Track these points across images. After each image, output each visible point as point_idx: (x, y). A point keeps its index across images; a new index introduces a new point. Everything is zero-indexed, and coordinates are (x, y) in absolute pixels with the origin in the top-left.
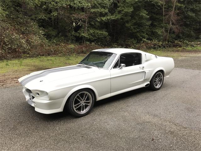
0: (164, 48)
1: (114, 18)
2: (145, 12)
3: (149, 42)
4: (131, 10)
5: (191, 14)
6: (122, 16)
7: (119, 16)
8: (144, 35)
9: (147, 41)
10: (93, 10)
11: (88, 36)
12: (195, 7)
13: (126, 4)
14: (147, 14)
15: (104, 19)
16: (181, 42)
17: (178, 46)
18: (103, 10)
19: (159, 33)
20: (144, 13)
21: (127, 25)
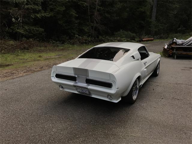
0: (93, 43)
1: (48, 16)
2: (74, 11)
3: (81, 38)
4: (64, 8)
5: (107, 15)
6: (55, 13)
7: (52, 14)
8: (74, 31)
9: (79, 37)
10: (26, 7)
11: (24, 33)
12: (109, 9)
13: (58, 3)
14: (76, 14)
15: (38, 15)
16: (104, 38)
17: (102, 41)
18: (36, 7)
19: (86, 30)
20: (73, 13)
21: (59, 22)
